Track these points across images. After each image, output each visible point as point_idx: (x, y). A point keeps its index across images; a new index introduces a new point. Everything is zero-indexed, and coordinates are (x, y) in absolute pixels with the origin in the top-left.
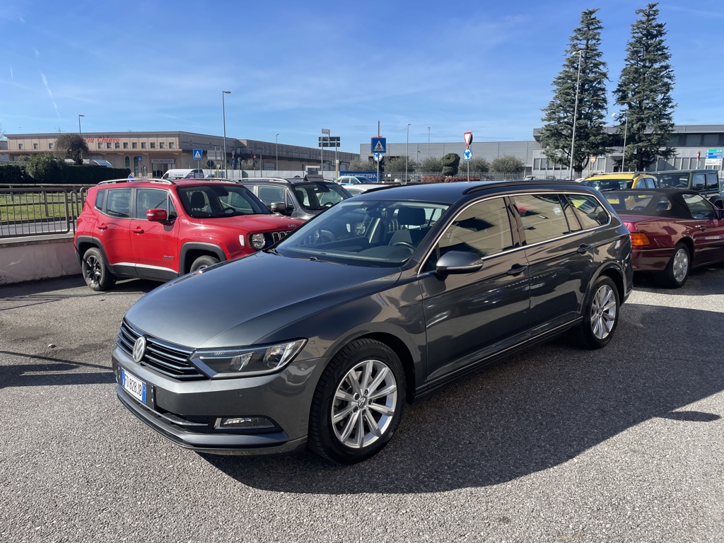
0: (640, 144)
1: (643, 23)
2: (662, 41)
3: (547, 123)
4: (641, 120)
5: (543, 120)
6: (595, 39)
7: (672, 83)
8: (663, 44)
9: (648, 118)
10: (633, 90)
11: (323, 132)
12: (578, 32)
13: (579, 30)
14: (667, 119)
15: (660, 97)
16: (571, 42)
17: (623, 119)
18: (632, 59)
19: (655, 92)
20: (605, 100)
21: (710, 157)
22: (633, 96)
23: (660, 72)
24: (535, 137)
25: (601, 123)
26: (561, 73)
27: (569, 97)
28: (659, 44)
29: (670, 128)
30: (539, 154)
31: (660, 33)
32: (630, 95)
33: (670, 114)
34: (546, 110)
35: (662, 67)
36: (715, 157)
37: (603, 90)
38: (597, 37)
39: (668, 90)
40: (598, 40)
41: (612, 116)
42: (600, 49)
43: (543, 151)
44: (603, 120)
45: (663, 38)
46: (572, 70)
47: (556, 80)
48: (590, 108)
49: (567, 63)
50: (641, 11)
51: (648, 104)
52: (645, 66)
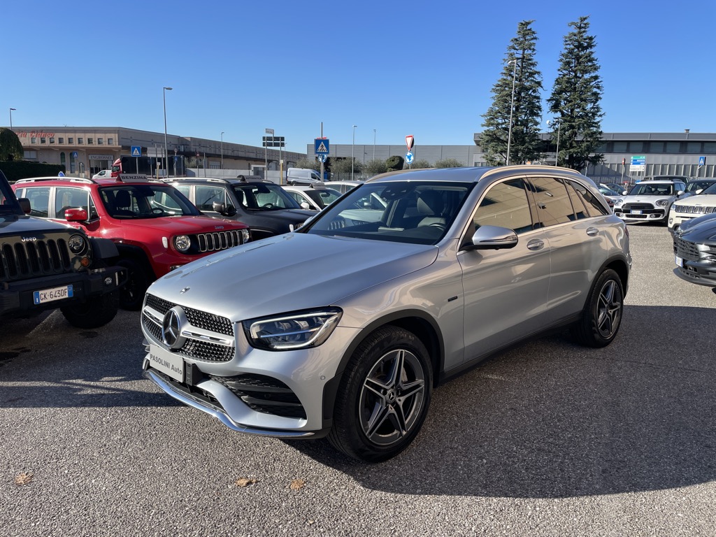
0: (572, 150)
1: (575, 35)
2: (592, 53)
3: (486, 128)
4: (572, 127)
5: (483, 125)
6: (530, 49)
7: (601, 93)
8: (593, 56)
9: (579, 125)
10: (565, 99)
11: (267, 132)
12: (515, 42)
13: (516, 40)
14: (596, 127)
15: (589, 106)
16: (508, 52)
17: (557, 127)
18: (565, 69)
19: (585, 100)
20: (539, 108)
21: (634, 164)
22: (565, 104)
23: (590, 82)
24: (476, 141)
25: (536, 130)
26: (499, 81)
27: (507, 104)
28: (589, 56)
29: (599, 136)
30: (479, 158)
31: (590, 46)
32: (562, 103)
33: (599, 122)
34: (486, 116)
35: (592, 77)
36: (639, 163)
37: (538, 98)
38: (532, 47)
39: (597, 100)
40: (534, 50)
41: (546, 123)
42: (535, 59)
43: (483, 155)
44: (538, 127)
45: (592, 50)
46: (509, 78)
47: (494, 87)
48: (526, 115)
49: (504, 71)
50: (573, 23)
51: (579, 112)
52: (576, 76)
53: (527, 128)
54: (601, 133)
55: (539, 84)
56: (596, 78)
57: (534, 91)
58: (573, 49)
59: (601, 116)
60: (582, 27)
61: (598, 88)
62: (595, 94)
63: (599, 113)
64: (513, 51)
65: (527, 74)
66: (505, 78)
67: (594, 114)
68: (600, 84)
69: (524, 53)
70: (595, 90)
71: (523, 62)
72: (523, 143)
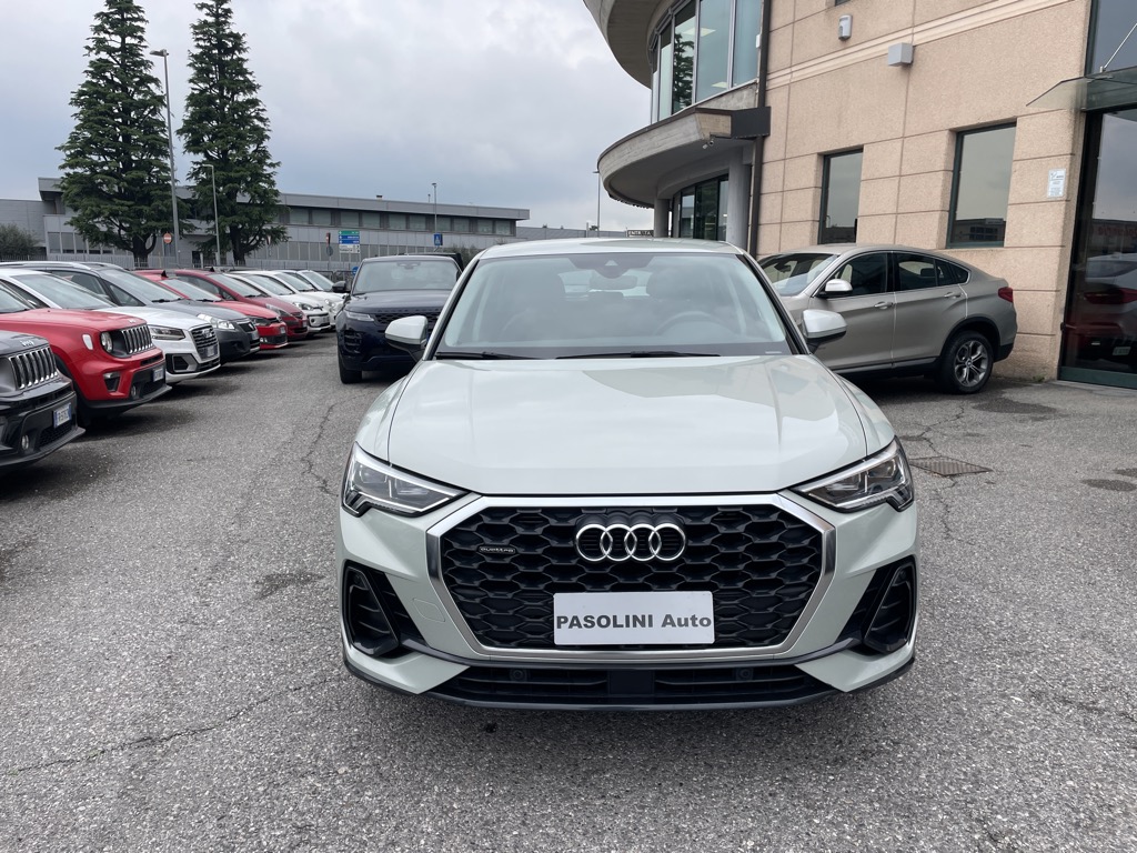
1: (211, 26)
6: (136, 37)
7: (266, 128)
8: (244, 66)
12: (105, 19)
13: (106, 15)
17: (201, 177)
18: (201, 81)
19: (243, 138)
22: (212, 140)
23: (247, 109)
26: (83, 86)
28: (239, 64)
29: (274, 197)
31: (238, 48)
32: (206, 139)
33: (271, 175)
34: (65, 148)
35: (248, 100)
38: (138, 34)
39: (261, 139)
44: (170, 174)
45: (243, 56)
46: (101, 82)
48: (144, 152)
49: (91, 69)
52: (221, 96)
53: (149, 174)
54: (276, 193)
55: (159, 101)
56: (254, 102)
57: (154, 112)
58: (210, 49)
59: (272, 165)
60: (221, 16)
61: (261, 119)
62: (256, 129)
63: (268, 161)
64: (102, 35)
65: (137, 79)
66: (94, 81)
67: (261, 162)
68: (264, 115)
69: (123, 40)
70: (256, 122)
71: (123, 57)
72: (147, 199)
